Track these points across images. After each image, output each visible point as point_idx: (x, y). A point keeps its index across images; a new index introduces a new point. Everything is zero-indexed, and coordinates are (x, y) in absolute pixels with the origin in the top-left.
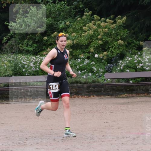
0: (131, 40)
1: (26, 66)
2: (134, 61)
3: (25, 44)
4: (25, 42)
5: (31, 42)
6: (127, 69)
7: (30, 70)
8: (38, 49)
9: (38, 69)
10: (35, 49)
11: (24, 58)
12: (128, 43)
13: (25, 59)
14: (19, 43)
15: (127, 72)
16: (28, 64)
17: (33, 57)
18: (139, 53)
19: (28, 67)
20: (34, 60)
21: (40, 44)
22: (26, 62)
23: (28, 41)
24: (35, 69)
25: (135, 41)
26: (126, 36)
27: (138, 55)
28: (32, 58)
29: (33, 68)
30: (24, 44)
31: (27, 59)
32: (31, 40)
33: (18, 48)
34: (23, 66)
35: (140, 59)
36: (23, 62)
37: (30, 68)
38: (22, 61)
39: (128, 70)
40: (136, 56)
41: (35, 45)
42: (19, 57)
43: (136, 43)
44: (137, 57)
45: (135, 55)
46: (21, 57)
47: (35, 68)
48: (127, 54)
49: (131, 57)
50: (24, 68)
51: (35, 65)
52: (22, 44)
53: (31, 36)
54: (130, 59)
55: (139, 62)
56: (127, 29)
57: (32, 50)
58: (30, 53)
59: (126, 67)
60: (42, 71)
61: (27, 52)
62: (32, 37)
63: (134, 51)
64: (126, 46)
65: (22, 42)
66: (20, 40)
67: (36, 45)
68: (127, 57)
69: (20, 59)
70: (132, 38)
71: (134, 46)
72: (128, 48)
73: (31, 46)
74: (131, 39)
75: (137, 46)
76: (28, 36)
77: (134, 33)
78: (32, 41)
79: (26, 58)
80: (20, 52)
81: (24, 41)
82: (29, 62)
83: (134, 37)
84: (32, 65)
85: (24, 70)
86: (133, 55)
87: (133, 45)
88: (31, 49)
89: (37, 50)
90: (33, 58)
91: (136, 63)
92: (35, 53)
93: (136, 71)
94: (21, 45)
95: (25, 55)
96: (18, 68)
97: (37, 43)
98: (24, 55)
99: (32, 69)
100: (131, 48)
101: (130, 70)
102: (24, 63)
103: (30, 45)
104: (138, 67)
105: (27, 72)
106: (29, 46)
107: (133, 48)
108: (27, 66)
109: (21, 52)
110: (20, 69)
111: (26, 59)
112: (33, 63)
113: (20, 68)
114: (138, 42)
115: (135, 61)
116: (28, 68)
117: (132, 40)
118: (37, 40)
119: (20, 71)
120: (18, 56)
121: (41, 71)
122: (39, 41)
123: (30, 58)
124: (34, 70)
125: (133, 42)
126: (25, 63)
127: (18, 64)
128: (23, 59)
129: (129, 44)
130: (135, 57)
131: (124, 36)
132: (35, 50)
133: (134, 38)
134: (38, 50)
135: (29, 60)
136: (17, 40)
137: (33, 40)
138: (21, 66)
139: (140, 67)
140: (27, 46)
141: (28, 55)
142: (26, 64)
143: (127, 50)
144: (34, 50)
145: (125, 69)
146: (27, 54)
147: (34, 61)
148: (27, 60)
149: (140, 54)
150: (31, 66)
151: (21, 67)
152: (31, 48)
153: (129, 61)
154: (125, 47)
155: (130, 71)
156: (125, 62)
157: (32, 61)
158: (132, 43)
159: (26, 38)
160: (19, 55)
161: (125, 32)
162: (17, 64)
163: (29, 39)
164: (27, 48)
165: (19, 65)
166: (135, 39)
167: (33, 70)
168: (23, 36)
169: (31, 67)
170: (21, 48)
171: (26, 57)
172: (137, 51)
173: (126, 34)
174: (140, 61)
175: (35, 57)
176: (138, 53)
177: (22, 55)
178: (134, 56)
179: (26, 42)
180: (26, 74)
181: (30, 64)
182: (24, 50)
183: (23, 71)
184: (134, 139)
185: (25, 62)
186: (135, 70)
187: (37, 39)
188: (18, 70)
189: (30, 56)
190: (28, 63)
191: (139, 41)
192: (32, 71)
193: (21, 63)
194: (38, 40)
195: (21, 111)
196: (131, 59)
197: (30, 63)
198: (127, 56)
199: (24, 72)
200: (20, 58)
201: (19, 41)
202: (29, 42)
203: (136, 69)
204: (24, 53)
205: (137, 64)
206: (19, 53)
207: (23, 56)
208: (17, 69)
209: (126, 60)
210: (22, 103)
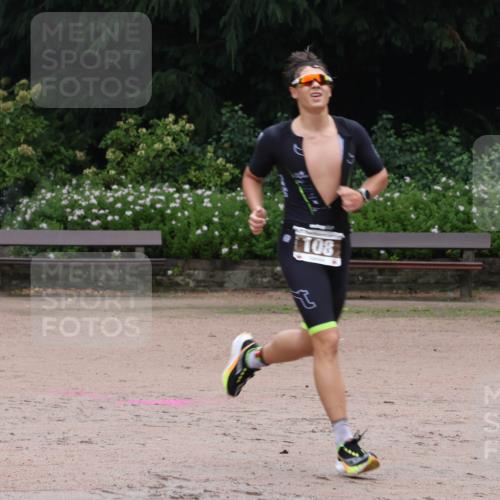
0: (52, 147)
2: (61, 200)
6: (42, 221)
12: (45, 153)
15: (42, 228)
18: (74, 182)
25: (62, 150)
26: (41, 135)
27: (71, 185)
35: (76, 197)
39: (44, 225)
40: (67, 187)
43: (66, 153)
44: (69, 192)
45: (64, 185)
48: (43, 181)
49: (53, 191)
54: (49, 195)
55: (74, 205)
56: (42, 118)
59: (40, 217)
63: (60, 174)
64: (41, 161)
68: (43, 191)
70: (55, 141)
71: (61, 162)
72: (45, 167)
74: (54, 144)
75: (68, 163)
77: (61, 128)
83: (60, 138)
86: (56, 185)
87: (58, 157)
91: (66, 206)
93: (65, 228)
100: (51, 167)
101: (48, 226)
104: (70, 218)
107: (58, 166)
114: (71, 152)
115: (64, 202)
117: (56, 146)
125: (59, 152)
129: (49, 155)
130: (64, 191)
131: (36, 135)
133: (61, 140)
139: (75, 218)
143: (42, 170)
145: (36, 223)
149: (77, 184)
153: (47, 201)
154: (37, 163)
155: (51, 227)
156: (38, 203)
158: (54, 152)
161: (38, 124)
166: (62, 144)
172: (68, 176)
173: (39, 130)
174: (76, 201)
176: (71, 181)
178: (61, 189)
184: (56, 406)
186: (62, 226)
191: (74, 148)
196: (54, 194)
198: (43, 188)
203: (65, 224)
205: (68, 210)
209: (40, 197)
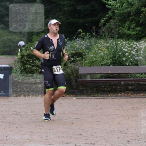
1: (127, 54)
3: (127, 26)
4: (126, 24)
5: (134, 25)
7: (132, 59)
8: (142, 34)
10: (139, 33)
11: (124, 44)
13: (126, 45)
14: (120, 26)
16: (129, 51)
17: (135, 43)
19: (129, 55)
20: (137, 46)
22: (128, 49)
28: (135, 44)
30: (125, 26)
31: (128, 45)
32: (133, 23)
33: (118, 32)
34: (123, 54)
36: (124, 50)
37: (132, 56)
38: (123, 48)
41: (138, 28)
42: (119, 42)
46: (121, 42)
47: (138, 57)
50: (124, 56)
52: (123, 27)
53: (133, 17)
57: (134, 34)
58: (132, 38)
61: (128, 37)
62: (136, 18)
65: (122, 24)
66: (119, 22)
67: (140, 29)
69: (120, 45)
73: (134, 29)
76: (130, 18)
78: (134, 23)
79: (127, 44)
80: (120, 36)
82: (130, 49)
85: (124, 59)
92: (138, 38)
94: (121, 28)
95: (126, 41)
96: (117, 56)
98: (124, 40)
99: (135, 57)
102: (124, 51)
103: (132, 28)
105: (129, 61)
106: (130, 29)
108: (128, 54)
110: (120, 58)
111: (127, 45)
112: (136, 51)
113: (120, 56)
116: (129, 56)
118: (140, 23)
119: (119, 59)
120: (117, 42)
122: (144, 24)
123: (132, 44)
124: (137, 59)
126: (126, 50)
127: (117, 52)
128: (123, 46)
135: (131, 47)
136: (117, 22)
137: (136, 22)
138: (120, 54)
140: (128, 30)
141: (130, 40)
142: (127, 52)
144: (137, 34)
146: (128, 40)
148: (128, 47)
150: (133, 54)
151: (121, 55)
152: (133, 32)
157: (135, 47)
159: (127, 20)
160: (119, 40)
162: (117, 50)
163: (131, 21)
164: (129, 32)
165: (119, 52)
167: (135, 59)
168: (124, 17)
169: (134, 55)
170: (121, 31)
171: (127, 42)
175: (138, 43)
177: (122, 40)
179: (128, 24)
180: (127, 64)
181: (132, 52)
182: (125, 34)
183: (123, 60)
187: (141, 20)
188: (118, 59)
189: (131, 42)
190: (130, 50)
193: (121, 50)
194: (143, 22)
195: (121, 108)
197: (132, 50)
199: (125, 61)
201: (119, 23)
202: (130, 25)
204: (125, 38)
206: (118, 38)
208: (116, 57)
210: (121, 98)
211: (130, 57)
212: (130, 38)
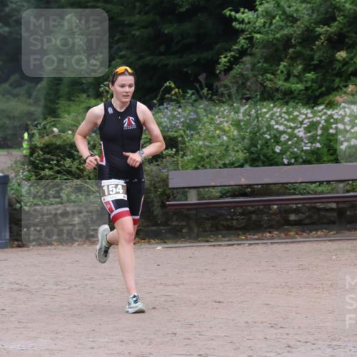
1: (284, 138)
3: (282, 72)
4: (281, 67)
5: (300, 67)
7: (296, 150)
8: (320, 87)
9: (318, 145)
10: (311, 86)
11: (278, 114)
13: (280, 116)
14: (265, 71)
16: (289, 130)
17: (304, 111)
19: (289, 140)
20: (307, 118)
21: (327, 72)
22: (286, 125)
23: (289, 65)
24: (309, 145)
28: (303, 114)
29: (306, 144)
30: (279, 72)
31: (287, 117)
32: (299, 62)
33: (262, 84)
34: (275, 137)
36: (276, 127)
37: (297, 142)
38: (273, 122)
41: (310, 75)
42: (265, 110)
46: (270, 109)
47: (312, 143)
50: (278, 142)
51: (309, 134)
52: (273, 74)
53: (298, 48)
57: (302, 90)
58: (295, 98)
60: (331, 151)
61: (287, 98)
62: (304, 51)
65: (271, 66)
66: (265, 62)
67: (314, 77)
69: (268, 116)
73: (299, 78)
76: (291, 50)
78: (301, 64)
79: (285, 113)
80: (266, 96)
81: (279, 65)
82: (292, 125)
84: (301, 133)
85: (278, 149)
88: (300, 86)
89: (317, 90)
90: (306, 115)
92: (309, 99)
94: (268, 75)
95: (281, 106)
96: (260, 142)
97: (315, 68)
98: (277, 103)
99: (303, 144)
102: (277, 129)
103: (295, 76)
105: (288, 153)
106: (292, 79)
108: (287, 137)
109: (268, 95)
110: (267, 147)
111: (283, 115)
112: (305, 128)
113: (267, 142)
116: (290, 143)
118: (315, 62)
119: (265, 151)
120: (261, 109)
121: (329, 150)
122: (323, 64)
123: (296, 113)
124: (308, 148)
126: (281, 128)
127: (262, 131)
128: (274, 117)
132: (310, 92)
134: (320, 91)
135: (294, 120)
136: (259, 62)
137: (305, 60)
138: (268, 137)
140: (287, 80)
141: (291, 104)
142: (284, 132)
144: (307, 89)
146: (287, 103)
147: (306, 121)
148: (286, 120)
150: (297, 137)
151: (270, 140)
152: (298, 86)
157: (303, 121)
159: (283, 56)
160: (265, 104)
162: (259, 130)
163: (293, 59)
164: (287, 85)
165: (265, 133)
167: (305, 148)
168: (277, 50)
169: (301, 139)
170: (268, 84)
171: (284, 109)
175: (309, 111)
177: (272, 105)
179: (284, 66)
180: (286, 161)
181: (296, 131)
182: (277, 90)
183: (274, 152)
185: (281, 124)
187: (316, 57)
188: (262, 149)
189: (295, 108)
190: (291, 128)
192: (302, 151)
193: (269, 127)
194: (321, 61)
195: (271, 268)
197: (296, 128)
199: (279, 154)
200: (266, 113)
201: (265, 65)
202: (291, 68)
204: (278, 99)
206: (263, 99)
207: (274, 107)
208: (259, 146)
210: (272, 243)
211: (292, 144)
212: (292, 98)
